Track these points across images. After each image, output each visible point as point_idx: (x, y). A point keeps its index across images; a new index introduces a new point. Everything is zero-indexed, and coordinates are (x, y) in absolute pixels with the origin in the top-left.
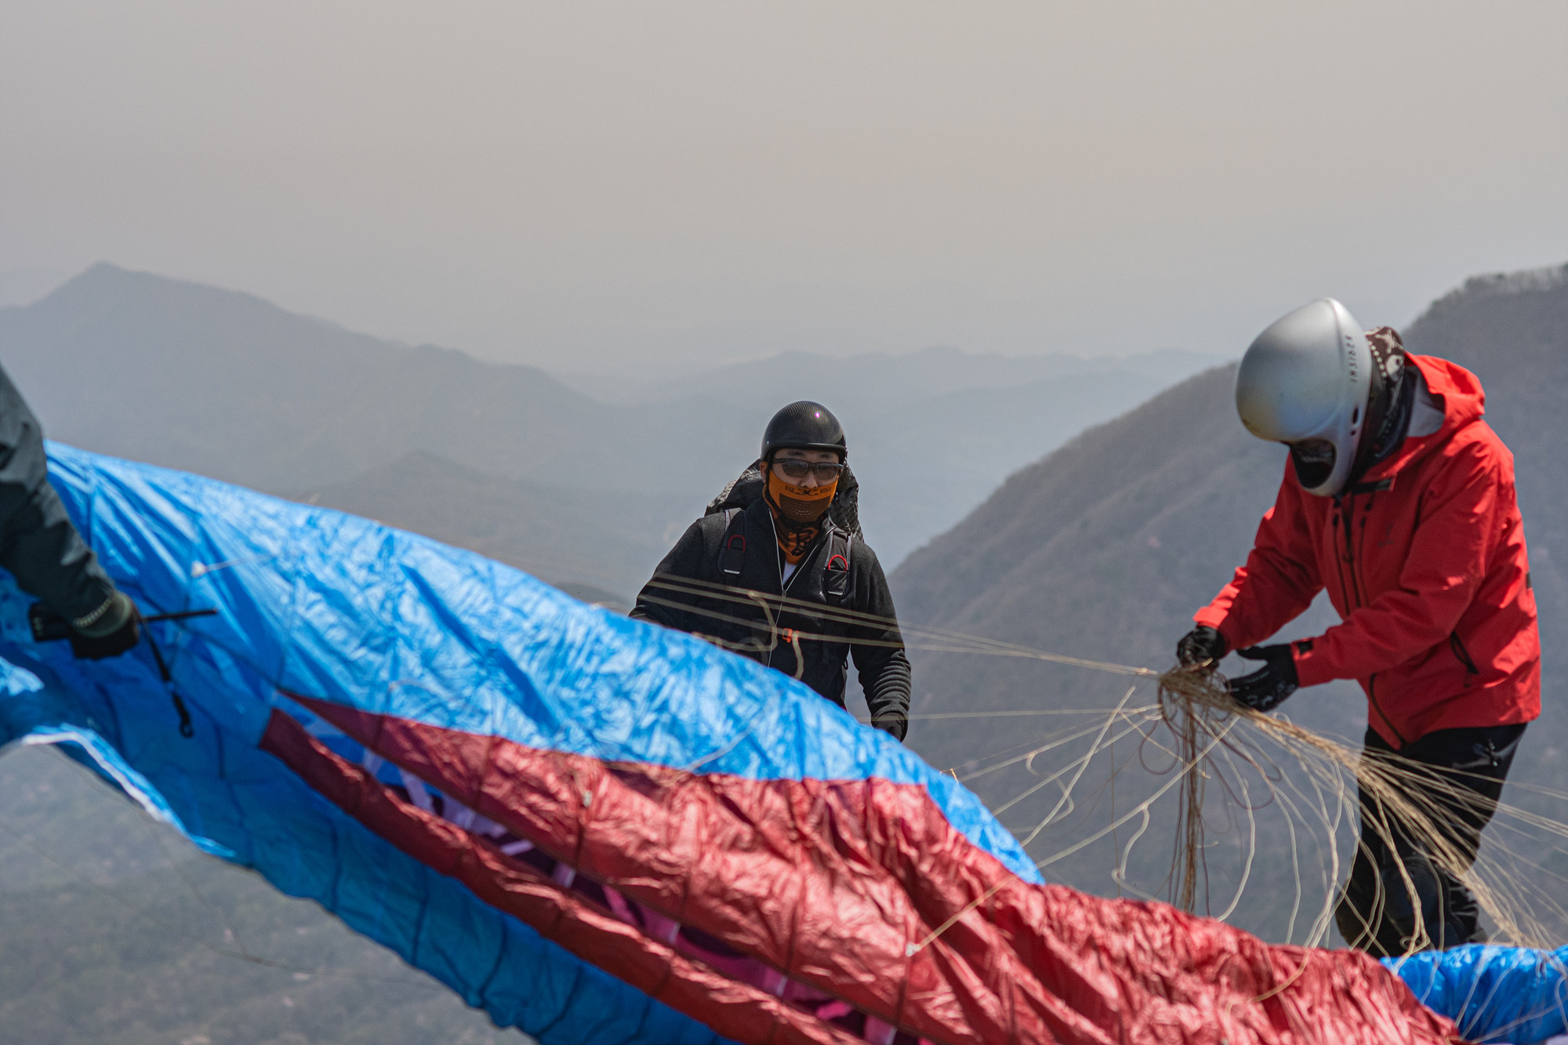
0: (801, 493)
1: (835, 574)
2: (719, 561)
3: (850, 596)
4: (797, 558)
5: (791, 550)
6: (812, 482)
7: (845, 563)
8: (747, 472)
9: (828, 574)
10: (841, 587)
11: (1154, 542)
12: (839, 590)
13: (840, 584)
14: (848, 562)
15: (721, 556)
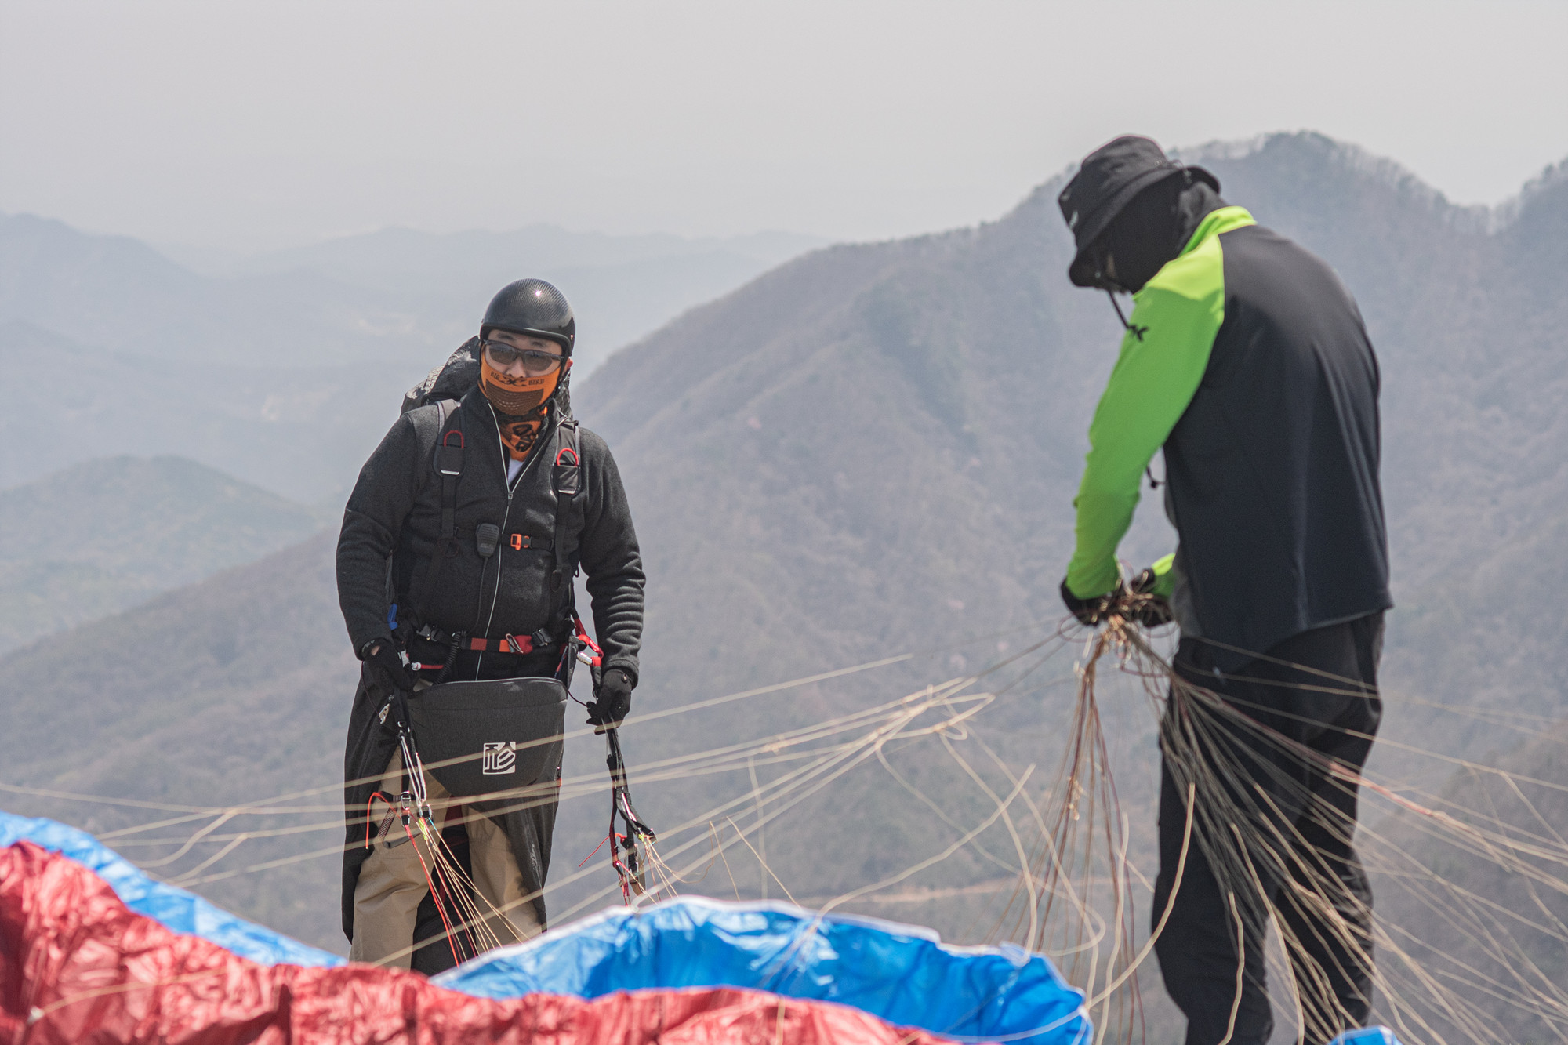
0: (506, 381)
1: (565, 470)
2: (435, 464)
3: (582, 495)
4: (522, 454)
5: (515, 444)
6: (518, 371)
7: (575, 457)
8: (454, 357)
9: (557, 470)
10: (573, 485)
11: (754, 423)
12: (571, 488)
13: (572, 481)
14: (578, 456)
15: (436, 457)
